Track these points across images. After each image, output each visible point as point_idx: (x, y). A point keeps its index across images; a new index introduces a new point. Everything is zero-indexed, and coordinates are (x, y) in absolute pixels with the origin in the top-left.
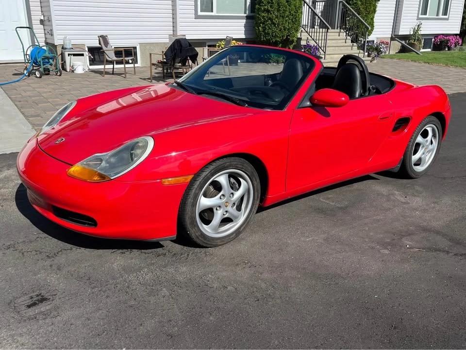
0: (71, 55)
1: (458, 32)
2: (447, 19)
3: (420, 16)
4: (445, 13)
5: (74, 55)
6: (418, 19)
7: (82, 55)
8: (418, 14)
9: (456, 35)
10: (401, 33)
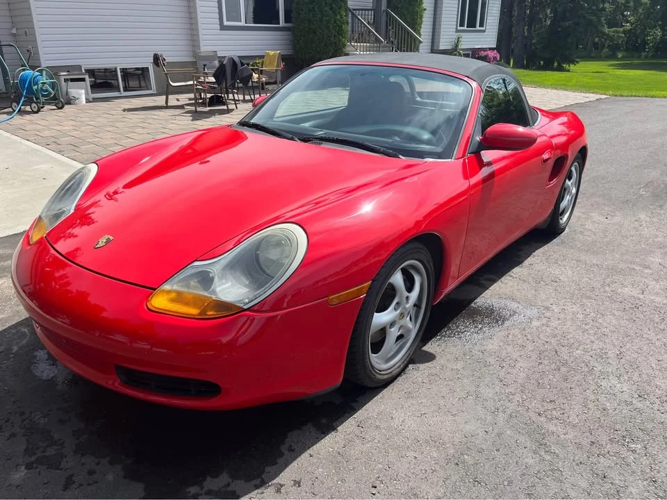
0: (68, 80)
1: (495, 46)
2: (484, 31)
3: (459, 28)
4: (481, 25)
5: (73, 80)
6: (457, 31)
7: (83, 80)
8: (457, 25)
9: (493, 49)
10: (442, 48)
